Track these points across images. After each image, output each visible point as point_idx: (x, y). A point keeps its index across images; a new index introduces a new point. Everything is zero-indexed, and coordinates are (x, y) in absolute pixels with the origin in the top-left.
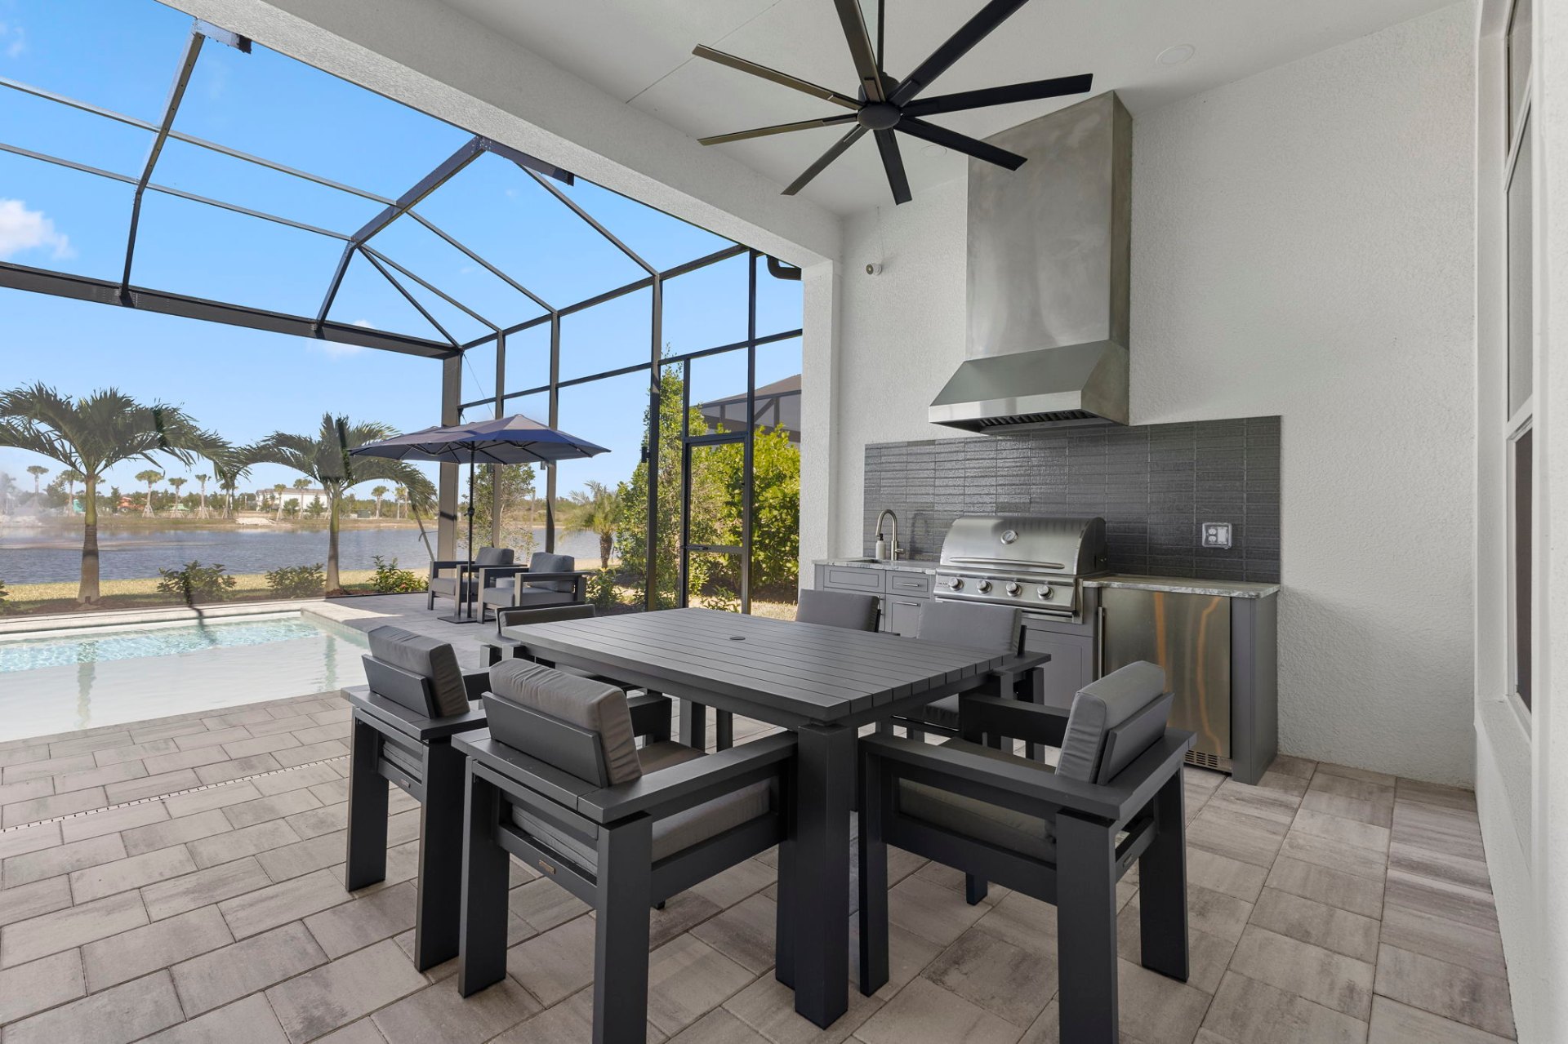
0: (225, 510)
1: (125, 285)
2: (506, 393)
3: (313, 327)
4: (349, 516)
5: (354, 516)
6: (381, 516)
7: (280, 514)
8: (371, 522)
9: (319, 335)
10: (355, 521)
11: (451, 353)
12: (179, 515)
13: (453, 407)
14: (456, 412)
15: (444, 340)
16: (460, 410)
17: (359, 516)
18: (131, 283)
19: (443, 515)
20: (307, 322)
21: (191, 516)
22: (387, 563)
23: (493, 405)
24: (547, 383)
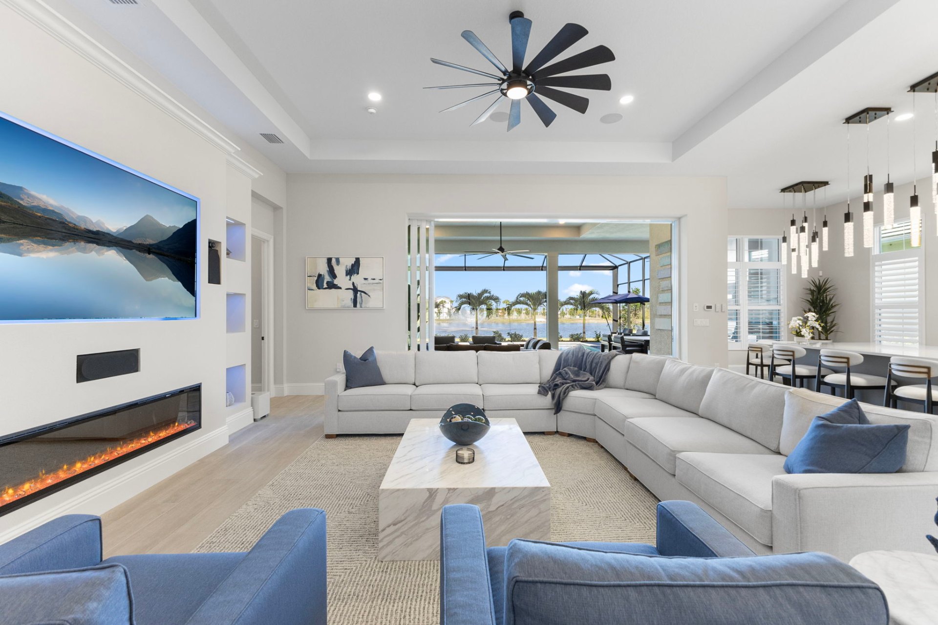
0: (530, 315)
1: (504, 267)
2: (631, 281)
4: (575, 317)
5: (578, 317)
6: (589, 317)
11: (614, 268)
12: (516, 318)
13: (616, 285)
14: (616, 286)
15: (613, 265)
16: (618, 285)
18: (505, 265)
19: (614, 320)
20: (539, 267)
21: (519, 318)
22: (598, 333)
23: (627, 284)
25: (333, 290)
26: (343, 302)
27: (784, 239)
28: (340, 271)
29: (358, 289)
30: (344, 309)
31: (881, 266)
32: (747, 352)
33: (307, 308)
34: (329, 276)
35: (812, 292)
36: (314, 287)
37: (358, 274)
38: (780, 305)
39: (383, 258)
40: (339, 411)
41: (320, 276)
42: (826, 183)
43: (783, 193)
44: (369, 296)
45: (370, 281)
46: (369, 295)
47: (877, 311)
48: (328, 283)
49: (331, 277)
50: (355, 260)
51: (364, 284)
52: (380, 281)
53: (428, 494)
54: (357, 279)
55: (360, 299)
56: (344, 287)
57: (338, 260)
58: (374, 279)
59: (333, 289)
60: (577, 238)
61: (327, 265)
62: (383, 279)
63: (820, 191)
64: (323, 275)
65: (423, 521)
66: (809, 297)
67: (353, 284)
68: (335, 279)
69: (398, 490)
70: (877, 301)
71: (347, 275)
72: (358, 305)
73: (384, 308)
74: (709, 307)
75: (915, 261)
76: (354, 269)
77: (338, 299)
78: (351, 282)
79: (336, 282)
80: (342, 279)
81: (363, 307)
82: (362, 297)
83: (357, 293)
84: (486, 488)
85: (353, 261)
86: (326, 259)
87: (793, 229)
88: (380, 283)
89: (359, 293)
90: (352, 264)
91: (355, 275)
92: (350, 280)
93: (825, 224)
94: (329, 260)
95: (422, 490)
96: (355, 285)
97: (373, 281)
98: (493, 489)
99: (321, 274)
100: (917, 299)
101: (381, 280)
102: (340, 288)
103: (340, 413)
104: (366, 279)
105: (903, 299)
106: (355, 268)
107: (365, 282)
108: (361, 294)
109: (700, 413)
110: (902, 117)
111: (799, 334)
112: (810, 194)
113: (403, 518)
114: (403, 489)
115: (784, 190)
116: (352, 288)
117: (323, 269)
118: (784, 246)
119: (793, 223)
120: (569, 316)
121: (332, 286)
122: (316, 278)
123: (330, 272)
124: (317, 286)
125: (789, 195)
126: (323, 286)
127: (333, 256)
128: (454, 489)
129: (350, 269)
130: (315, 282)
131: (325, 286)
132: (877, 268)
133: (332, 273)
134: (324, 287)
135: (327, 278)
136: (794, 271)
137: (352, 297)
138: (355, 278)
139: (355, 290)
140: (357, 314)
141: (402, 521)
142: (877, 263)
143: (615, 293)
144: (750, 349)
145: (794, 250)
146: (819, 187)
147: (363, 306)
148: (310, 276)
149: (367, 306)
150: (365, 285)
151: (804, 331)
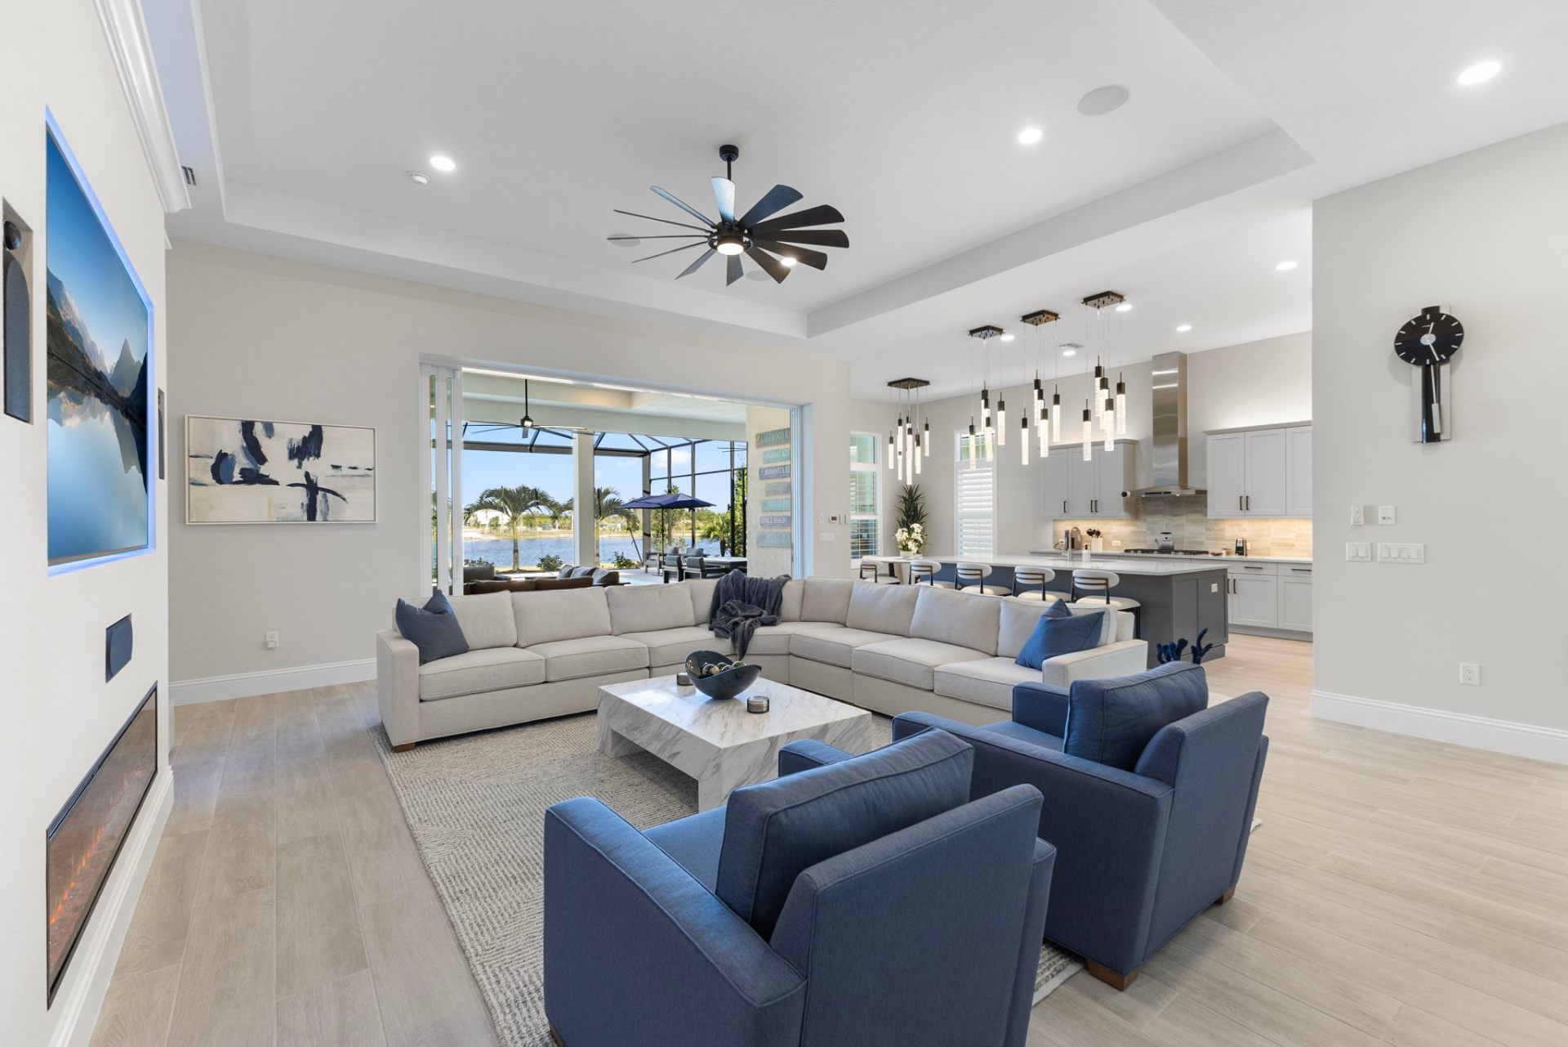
2: (672, 475)
3: (529, 448)
7: (487, 529)
8: (552, 534)
9: (531, 451)
10: (541, 533)
11: (645, 454)
13: (647, 481)
15: (643, 449)
16: (650, 481)
17: (544, 529)
19: (645, 534)
20: (527, 446)
23: (667, 480)
24: (729, 468)
25: (257, 487)
26: (283, 511)
27: (891, 440)
28: (275, 450)
29: (319, 486)
30: (286, 523)
31: (961, 474)
32: (859, 571)
33: (187, 523)
34: (248, 458)
35: (905, 500)
36: (208, 478)
37: (318, 456)
38: (876, 514)
39: (374, 429)
40: (421, 701)
41: (222, 456)
42: (927, 383)
43: (889, 387)
44: (344, 499)
45: (345, 471)
46: (345, 497)
47: (960, 521)
48: (243, 472)
49: (251, 462)
50: (311, 429)
51: (333, 476)
52: (369, 472)
53: (769, 743)
54: (317, 468)
55: (323, 505)
56: (284, 480)
57: (269, 429)
58: (355, 468)
59: (257, 485)
60: (625, 409)
61: (240, 435)
62: (373, 469)
63: (922, 389)
64: (232, 455)
65: (765, 776)
66: (903, 506)
67: (307, 475)
68: (262, 464)
69: (741, 746)
70: (959, 511)
71: (291, 457)
72: (319, 516)
73: (377, 522)
74: (834, 518)
75: (989, 471)
76: (310, 446)
77: (270, 503)
78: (302, 472)
79: (264, 470)
80: (278, 463)
81: (329, 519)
82: (327, 501)
83: (318, 494)
84: (820, 726)
85: (306, 431)
86: (240, 423)
87: (900, 429)
88: (368, 476)
89: (320, 493)
90: (304, 438)
91: (311, 459)
92: (299, 467)
93: (927, 427)
94: (247, 427)
95: (764, 740)
96: (312, 477)
97: (353, 470)
98: (827, 725)
99: (226, 454)
100: (991, 509)
101: (369, 469)
102: (276, 483)
103: (423, 704)
104: (335, 467)
105: (979, 509)
106: (312, 445)
107: (334, 472)
108: (325, 496)
109: (911, 634)
110: (1006, 338)
111: (906, 548)
112: (913, 391)
113: (746, 777)
114: (746, 744)
115: (891, 384)
116: (305, 483)
117: (232, 442)
118: (891, 447)
119: (900, 422)
120: (525, 528)
121: (252, 477)
122: (212, 461)
123: (251, 452)
124: (214, 478)
125: (895, 390)
126: (233, 477)
127: (258, 417)
128: (793, 733)
129: (298, 447)
130: (209, 469)
131: (237, 477)
132: (959, 476)
133: (254, 450)
134: (234, 480)
135: (242, 462)
136: (900, 478)
137: (306, 501)
138: (310, 464)
139: (312, 487)
140: (314, 534)
141: (746, 780)
142: (960, 471)
143: (647, 492)
144: (863, 567)
145: (900, 453)
146: (921, 385)
147: (330, 517)
148: (196, 457)
149: (340, 519)
150: (334, 478)
151: (911, 545)
